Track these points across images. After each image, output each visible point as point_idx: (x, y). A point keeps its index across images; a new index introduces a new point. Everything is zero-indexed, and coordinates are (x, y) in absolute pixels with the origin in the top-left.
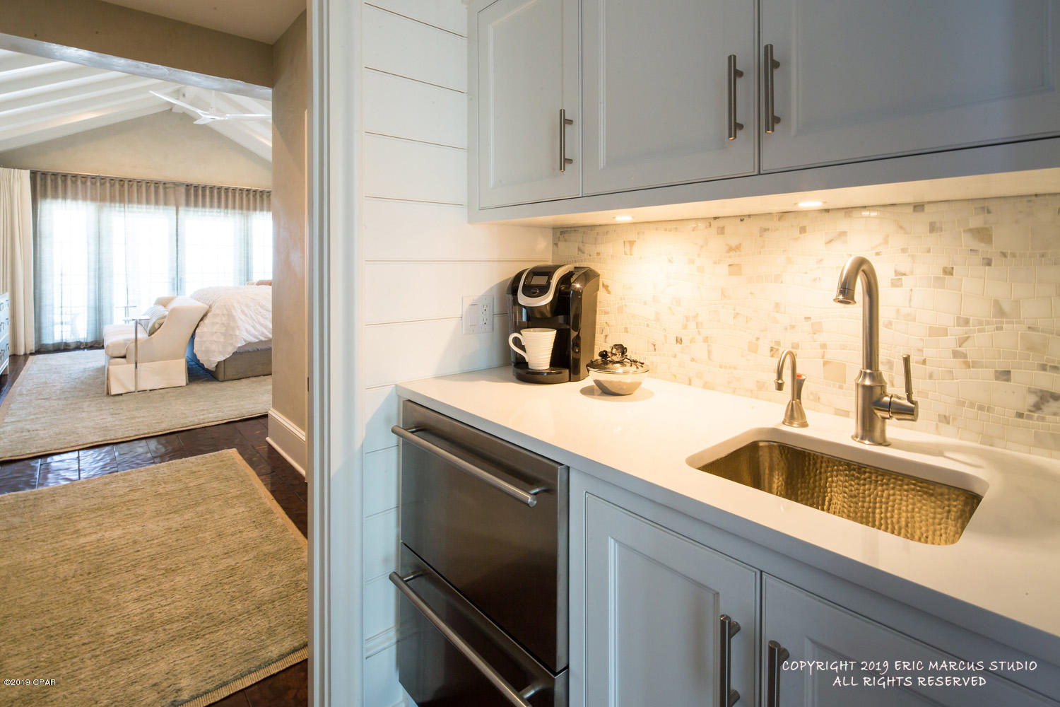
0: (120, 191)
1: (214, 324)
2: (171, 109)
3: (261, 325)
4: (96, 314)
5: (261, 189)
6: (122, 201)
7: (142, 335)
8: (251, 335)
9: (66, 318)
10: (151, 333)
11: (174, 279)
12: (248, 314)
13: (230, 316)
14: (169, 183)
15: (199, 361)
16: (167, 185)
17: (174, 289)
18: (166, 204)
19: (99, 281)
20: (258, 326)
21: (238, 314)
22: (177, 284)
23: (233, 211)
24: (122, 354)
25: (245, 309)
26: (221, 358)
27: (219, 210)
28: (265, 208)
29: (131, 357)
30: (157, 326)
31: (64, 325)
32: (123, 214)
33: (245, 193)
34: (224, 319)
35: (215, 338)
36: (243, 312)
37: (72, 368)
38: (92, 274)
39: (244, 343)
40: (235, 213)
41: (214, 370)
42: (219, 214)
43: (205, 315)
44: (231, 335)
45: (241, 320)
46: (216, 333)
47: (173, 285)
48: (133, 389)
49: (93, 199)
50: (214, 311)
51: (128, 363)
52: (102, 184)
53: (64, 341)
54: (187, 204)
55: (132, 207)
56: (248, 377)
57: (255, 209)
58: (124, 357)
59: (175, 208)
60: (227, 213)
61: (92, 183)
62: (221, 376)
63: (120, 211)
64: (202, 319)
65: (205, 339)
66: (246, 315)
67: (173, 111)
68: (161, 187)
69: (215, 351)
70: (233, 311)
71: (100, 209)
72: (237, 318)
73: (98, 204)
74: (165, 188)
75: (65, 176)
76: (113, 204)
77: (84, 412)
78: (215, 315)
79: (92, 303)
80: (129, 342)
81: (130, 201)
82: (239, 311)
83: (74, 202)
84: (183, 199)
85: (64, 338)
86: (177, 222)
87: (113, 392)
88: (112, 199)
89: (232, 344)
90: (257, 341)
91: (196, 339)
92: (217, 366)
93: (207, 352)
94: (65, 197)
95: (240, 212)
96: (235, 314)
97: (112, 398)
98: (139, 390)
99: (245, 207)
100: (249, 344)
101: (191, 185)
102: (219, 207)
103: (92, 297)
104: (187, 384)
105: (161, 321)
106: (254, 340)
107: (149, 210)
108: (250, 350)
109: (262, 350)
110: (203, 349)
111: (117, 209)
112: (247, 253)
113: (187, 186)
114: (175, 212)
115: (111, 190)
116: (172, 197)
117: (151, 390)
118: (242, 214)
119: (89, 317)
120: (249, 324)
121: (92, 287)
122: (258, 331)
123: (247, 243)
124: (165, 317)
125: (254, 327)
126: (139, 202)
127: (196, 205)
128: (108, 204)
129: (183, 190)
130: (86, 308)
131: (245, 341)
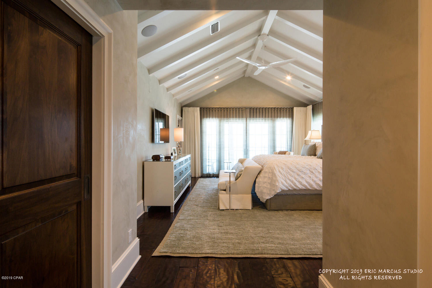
0: (227, 113)
1: (265, 177)
2: (244, 76)
3: (290, 180)
4: (219, 163)
5: (280, 107)
6: (227, 117)
7: (233, 179)
8: (284, 186)
9: (210, 164)
10: (236, 179)
11: (245, 150)
12: (283, 174)
13: (273, 174)
14: (243, 108)
15: (257, 196)
16: (243, 109)
17: (245, 154)
18: (242, 117)
19: (220, 150)
20: (288, 181)
21: (277, 173)
22: (246, 152)
23: (268, 119)
24: (224, 189)
25: (281, 170)
26: (268, 197)
27: (262, 119)
28: (282, 116)
29: (228, 190)
30: (239, 175)
31: (209, 166)
32: (227, 122)
33: (273, 109)
34: (270, 175)
35: (265, 185)
36: (279, 171)
37: (210, 188)
38: (218, 147)
39: (281, 190)
40: (269, 120)
41: (265, 203)
42: (262, 120)
43: (260, 172)
44: (273, 184)
45: (279, 176)
46: (266, 182)
47: (245, 152)
48: (228, 208)
49: (218, 117)
50: (265, 170)
51: (227, 194)
52: (221, 111)
53: (209, 173)
54: (250, 117)
55: (231, 119)
56: (282, 210)
57: (277, 117)
58: (225, 190)
59: (245, 119)
60: (266, 120)
61: (218, 110)
62: (268, 207)
63: (226, 121)
64: (259, 174)
65: (260, 185)
66: (281, 173)
67: (245, 76)
68: (241, 109)
69: (265, 193)
70: (275, 171)
71: (220, 121)
72: (277, 175)
73: (220, 119)
74: (242, 110)
75: (209, 108)
76: (224, 119)
77: (207, 220)
78: (265, 172)
79: (218, 158)
80: (227, 183)
81: (230, 117)
82: (278, 171)
83: (212, 119)
84: (248, 115)
85: (209, 172)
86: (246, 125)
87: (221, 209)
88: (224, 117)
89: (274, 190)
90: (287, 189)
91: (256, 185)
92: (266, 201)
93: (262, 193)
94: (210, 117)
95: (271, 119)
96: (275, 172)
97: (220, 211)
98: (231, 208)
99: (273, 116)
100: (283, 191)
101: (252, 108)
102: (262, 117)
103: (218, 156)
104: (252, 209)
105: (241, 173)
106: (285, 189)
107: (236, 120)
108: (283, 194)
109: (289, 195)
110: (260, 191)
111: (226, 120)
112: (274, 138)
113: (250, 108)
114: (245, 120)
115: (224, 112)
116: (244, 114)
117: (236, 210)
118: (272, 119)
119: (217, 164)
120: (283, 179)
121: (218, 152)
122: (288, 184)
123: (273, 133)
124: (242, 171)
125: (286, 181)
126: (233, 117)
127: (253, 117)
128: (223, 119)
129: (248, 110)
130: (216, 160)
131: (281, 189)
